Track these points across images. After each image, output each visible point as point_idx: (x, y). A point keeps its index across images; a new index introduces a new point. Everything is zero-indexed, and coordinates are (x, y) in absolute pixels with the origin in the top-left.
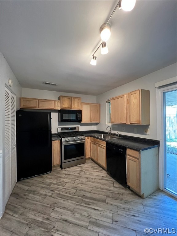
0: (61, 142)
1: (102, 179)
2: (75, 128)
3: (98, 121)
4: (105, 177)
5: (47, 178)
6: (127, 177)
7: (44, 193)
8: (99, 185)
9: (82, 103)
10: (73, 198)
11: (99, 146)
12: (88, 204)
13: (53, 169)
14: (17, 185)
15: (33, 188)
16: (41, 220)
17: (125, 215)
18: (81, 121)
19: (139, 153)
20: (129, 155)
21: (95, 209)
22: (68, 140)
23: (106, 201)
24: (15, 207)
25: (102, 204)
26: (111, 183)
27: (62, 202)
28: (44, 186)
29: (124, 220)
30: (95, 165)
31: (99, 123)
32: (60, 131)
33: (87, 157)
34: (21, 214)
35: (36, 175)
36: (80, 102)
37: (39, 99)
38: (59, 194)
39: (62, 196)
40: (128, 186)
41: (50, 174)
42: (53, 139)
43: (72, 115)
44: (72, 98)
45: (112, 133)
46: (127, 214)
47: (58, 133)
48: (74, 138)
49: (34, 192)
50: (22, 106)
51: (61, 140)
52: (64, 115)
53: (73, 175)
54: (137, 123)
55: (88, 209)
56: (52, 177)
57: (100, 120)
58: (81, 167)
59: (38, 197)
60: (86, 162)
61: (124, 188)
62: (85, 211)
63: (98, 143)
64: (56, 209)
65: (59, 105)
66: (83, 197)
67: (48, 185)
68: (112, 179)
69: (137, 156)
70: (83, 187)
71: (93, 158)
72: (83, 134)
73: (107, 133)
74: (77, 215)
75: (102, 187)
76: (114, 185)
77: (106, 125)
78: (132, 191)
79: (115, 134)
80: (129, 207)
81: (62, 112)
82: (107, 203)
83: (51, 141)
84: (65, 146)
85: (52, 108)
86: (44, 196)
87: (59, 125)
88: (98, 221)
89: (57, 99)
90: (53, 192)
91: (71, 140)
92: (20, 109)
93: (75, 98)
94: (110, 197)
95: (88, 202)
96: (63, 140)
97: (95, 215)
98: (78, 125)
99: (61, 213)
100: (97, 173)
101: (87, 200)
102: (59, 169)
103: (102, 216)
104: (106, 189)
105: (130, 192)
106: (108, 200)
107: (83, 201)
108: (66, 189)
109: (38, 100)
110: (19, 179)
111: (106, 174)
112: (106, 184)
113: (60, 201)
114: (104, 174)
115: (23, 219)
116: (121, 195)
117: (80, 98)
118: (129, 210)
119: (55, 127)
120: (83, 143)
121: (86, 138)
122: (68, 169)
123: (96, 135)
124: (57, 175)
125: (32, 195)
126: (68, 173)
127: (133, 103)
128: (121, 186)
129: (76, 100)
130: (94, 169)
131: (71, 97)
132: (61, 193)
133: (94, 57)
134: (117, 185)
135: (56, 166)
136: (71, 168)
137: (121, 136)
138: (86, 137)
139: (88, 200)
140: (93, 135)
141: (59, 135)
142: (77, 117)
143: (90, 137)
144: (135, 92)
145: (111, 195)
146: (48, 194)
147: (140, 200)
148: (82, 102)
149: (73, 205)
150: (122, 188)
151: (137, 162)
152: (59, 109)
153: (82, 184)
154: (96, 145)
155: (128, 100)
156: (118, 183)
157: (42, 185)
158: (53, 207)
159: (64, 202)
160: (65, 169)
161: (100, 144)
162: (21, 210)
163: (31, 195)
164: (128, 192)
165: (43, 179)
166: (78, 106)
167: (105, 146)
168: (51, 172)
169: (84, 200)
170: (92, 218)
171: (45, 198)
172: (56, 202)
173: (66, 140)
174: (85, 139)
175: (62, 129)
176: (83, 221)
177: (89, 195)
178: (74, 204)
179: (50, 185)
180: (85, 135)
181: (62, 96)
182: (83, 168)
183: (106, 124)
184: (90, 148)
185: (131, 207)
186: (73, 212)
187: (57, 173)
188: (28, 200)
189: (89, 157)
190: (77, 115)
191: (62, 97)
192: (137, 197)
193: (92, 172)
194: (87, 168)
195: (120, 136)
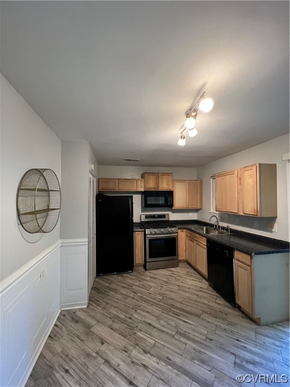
0: (145, 234)
1: (200, 291)
2: (164, 216)
3: (198, 207)
4: (205, 289)
5: (128, 278)
6: (236, 291)
7: (125, 293)
8: (195, 297)
9: (173, 181)
10: (158, 304)
11: (198, 245)
12: (177, 315)
13: (134, 268)
14: (97, 280)
15: (113, 286)
16: (123, 317)
17: (225, 337)
18: (172, 206)
19: (251, 258)
20: (237, 260)
21: (185, 322)
22: (153, 233)
23: (201, 317)
24: (98, 300)
25: (195, 318)
26: (213, 298)
27: (146, 306)
28: (125, 286)
29: (222, 341)
30: (192, 272)
31: (201, 209)
32: (143, 219)
33: (180, 258)
34: (104, 308)
35: (115, 273)
36: (171, 180)
37: (118, 179)
38: (142, 297)
39: (145, 301)
40: (239, 305)
41: (132, 274)
42: (135, 229)
43: (161, 198)
44: (160, 175)
45: (219, 226)
46: (228, 336)
47: (141, 222)
48: (162, 230)
49: (115, 290)
50: (100, 188)
51: (145, 232)
52: (148, 198)
53: (160, 280)
54: (252, 213)
55: (175, 319)
56: (134, 278)
57: (201, 205)
58: (171, 271)
59: (119, 296)
60: (179, 265)
61: (231, 306)
62: (172, 320)
63: (197, 239)
64: (139, 311)
65: (143, 185)
66: (171, 306)
67: (130, 286)
68: (215, 293)
69: (248, 262)
70: (173, 296)
71: (189, 260)
72: (175, 225)
73: (212, 225)
74: (162, 322)
75: (198, 299)
76: (217, 301)
77: (210, 213)
78: (243, 313)
79: (223, 228)
80: (233, 330)
81: (146, 194)
82: (203, 319)
83: (133, 232)
84: (149, 240)
85: (134, 189)
86: (126, 297)
87: (142, 211)
88: (187, 334)
89: (140, 178)
90: (136, 295)
91: (157, 233)
92: (99, 191)
93: (164, 174)
94: (208, 314)
95: (176, 312)
96: (148, 231)
97: (184, 327)
98: (169, 211)
99: (144, 316)
100: (194, 282)
101: (175, 310)
102: (142, 269)
103: (193, 330)
104: (204, 304)
105: (240, 314)
106: (204, 316)
107: (170, 310)
108: (150, 293)
109: (117, 181)
110: (98, 275)
111: (207, 286)
112: (204, 298)
113: (143, 304)
114: (205, 284)
115: (107, 312)
116: (224, 315)
117: (171, 173)
118: (231, 332)
119: (138, 214)
120: (175, 238)
121: (179, 231)
122: (154, 271)
123: (193, 227)
124: (140, 276)
125: (113, 293)
126: (154, 276)
127: (248, 183)
128: (227, 304)
129: (164, 176)
130: (191, 276)
131: (159, 173)
132: (144, 297)
133: (181, 137)
134: (221, 301)
135: (139, 265)
136: (158, 271)
137: (232, 231)
138: (179, 229)
139: (178, 311)
140: (189, 227)
141: (143, 225)
142: (166, 201)
143: (184, 230)
144: (250, 168)
145: (209, 311)
146: (130, 295)
147: (254, 326)
148: (173, 179)
149: (158, 312)
150: (228, 307)
151: (249, 271)
152: (142, 190)
153: (172, 292)
154: (193, 242)
155: (240, 178)
156: (223, 299)
157: (123, 285)
158: (136, 308)
159: (148, 307)
160: (151, 271)
161: (199, 241)
162: (104, 305)
163: (111, 293)
164: (237, 313)
165: (123, 278)
166: (168, 185)
167: (205, 244)
168: (132, 272)
169: (172, 309)
170: (180, 329)
171: (127, 298)
172: (139, 305)
173: (151, 232)
174: (177, 233)
175: (147, 217)
176: (169, 329)
177: (178, 305)
178: (160, 311)
179: (132, 286)
180: (178, 226)
181: (146, 173)
182: (174, 273)
183: (212, 211)
184: (186, 246)
185: (235, 330)
186: (158, 318)
187: (140, 274)
188: (109, 297)
189: (184, 258)
190: (167, 199)
191: (146, 175)
192: (250, 321)
193: (187, 280)
194: (180, 274)
195: (230, 232)
